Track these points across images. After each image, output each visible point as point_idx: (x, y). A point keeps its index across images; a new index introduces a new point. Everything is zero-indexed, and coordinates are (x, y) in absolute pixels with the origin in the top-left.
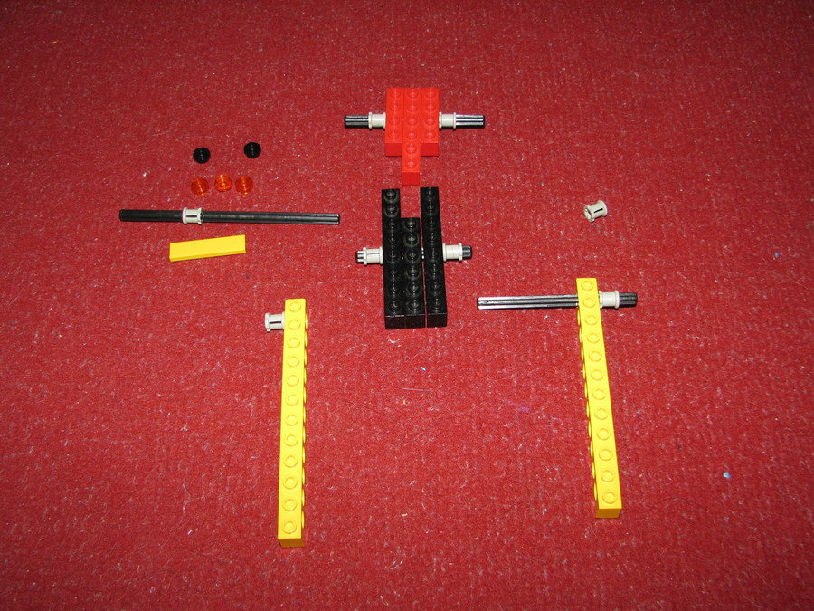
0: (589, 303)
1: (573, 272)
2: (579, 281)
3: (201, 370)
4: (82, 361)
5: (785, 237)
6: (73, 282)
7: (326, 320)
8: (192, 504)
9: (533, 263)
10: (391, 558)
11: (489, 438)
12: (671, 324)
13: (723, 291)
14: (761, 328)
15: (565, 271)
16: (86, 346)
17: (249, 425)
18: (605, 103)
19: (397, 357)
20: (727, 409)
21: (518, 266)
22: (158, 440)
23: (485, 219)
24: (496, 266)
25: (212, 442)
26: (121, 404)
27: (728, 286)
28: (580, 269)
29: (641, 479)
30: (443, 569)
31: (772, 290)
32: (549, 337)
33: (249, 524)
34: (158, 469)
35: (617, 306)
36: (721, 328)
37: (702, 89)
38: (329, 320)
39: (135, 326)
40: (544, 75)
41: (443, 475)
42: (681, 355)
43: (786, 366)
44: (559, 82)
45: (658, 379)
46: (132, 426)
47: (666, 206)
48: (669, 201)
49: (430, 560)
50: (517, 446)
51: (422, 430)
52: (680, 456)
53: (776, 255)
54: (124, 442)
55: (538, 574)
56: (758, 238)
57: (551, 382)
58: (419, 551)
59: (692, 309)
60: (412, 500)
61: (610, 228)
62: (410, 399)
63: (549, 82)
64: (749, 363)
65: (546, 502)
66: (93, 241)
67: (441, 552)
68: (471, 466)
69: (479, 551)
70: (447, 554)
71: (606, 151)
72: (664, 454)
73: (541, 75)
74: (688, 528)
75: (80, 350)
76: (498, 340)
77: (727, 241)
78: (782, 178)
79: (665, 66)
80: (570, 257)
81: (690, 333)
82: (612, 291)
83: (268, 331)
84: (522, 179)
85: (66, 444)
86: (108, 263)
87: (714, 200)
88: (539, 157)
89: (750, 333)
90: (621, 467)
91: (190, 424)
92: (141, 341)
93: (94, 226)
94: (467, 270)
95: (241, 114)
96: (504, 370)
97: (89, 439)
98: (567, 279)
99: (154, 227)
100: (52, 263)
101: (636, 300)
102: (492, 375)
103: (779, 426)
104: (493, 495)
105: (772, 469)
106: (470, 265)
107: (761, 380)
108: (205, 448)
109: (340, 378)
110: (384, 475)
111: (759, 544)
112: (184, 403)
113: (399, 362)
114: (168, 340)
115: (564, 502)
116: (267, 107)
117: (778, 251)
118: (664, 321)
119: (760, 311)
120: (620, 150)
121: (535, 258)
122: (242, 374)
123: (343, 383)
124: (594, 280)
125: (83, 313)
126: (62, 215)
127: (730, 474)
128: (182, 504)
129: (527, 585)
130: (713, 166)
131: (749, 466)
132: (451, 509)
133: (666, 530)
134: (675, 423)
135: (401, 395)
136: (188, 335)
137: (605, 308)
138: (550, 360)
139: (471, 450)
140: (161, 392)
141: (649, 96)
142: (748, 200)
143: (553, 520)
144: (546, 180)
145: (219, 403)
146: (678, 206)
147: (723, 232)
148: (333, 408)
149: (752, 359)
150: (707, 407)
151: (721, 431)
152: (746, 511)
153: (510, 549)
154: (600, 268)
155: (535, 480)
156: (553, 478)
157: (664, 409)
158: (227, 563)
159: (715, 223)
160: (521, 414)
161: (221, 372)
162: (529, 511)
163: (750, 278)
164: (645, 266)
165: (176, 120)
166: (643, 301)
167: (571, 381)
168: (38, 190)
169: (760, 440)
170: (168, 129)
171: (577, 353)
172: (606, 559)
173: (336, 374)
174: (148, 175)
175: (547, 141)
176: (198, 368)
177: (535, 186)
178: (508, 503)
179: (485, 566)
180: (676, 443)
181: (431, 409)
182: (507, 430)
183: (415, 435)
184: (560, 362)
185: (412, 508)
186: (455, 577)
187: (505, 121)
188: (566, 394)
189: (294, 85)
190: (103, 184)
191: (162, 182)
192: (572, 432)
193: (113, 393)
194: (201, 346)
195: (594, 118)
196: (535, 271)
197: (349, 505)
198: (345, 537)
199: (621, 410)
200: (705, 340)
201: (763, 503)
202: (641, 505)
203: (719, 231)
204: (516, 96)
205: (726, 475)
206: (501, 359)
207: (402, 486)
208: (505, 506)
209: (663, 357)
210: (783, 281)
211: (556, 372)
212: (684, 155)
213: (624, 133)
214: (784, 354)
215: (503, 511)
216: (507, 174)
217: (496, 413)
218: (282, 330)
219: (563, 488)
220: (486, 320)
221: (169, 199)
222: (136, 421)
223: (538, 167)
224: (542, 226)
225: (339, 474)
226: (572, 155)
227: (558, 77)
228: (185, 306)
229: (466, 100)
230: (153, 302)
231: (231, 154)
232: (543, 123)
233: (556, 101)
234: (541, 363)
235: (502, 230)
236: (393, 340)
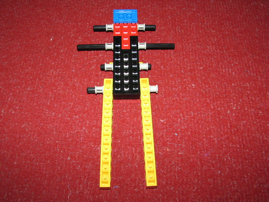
4: (23, 124)
6: (19, 87)
9: (222, 87)
15: (236, 91)
16: (25, 117)
18: (249, 17)
21: (216, 88)
22: (57, 163)
23: (200, 66)
25: (81, 166)
34: (57, 177)
39: (46, 109)
40: (223, 3)
44: (229, 6)
54: (41, 164)
62: (170, 148)
66: (28, 69)
71: (250, 38)
73: (221, 3)
75: (22, 119)
76: (208, 122)
80: (237, 84)
84: (215, 48)
86: (35, 79)
88: (222, 39)
91: (71, 157)
92: (49, 116)
93: (29, 62)
94: (194, 89)
95: (94, 14)
96: (211, 136)
97: (26, 161)
98: (237, 95)
99: (55, 63)
100: (10, 78)
102: (206, 138)
104: (208, 195)
106: (195, 87)
108: (77, 168)
109: (139, 137)
113: (165, 130)
114: (61, 116)
116: (105, 12)
120: (256, 37)
121: (223, 85)
122: (94, 133)
125: (23, 102)
126: (15, 56)
128: (68, 195)
135: (166, 146)
138: (231, 132)
139: (198, 173)
140: (58, 140)
145: (84, 147)
156: (234, 187)
161: (85, 132)
165: (66, 16)
167: (240, 142)
168: (5, 45)
170: (62, 19)
174: (53, 40)
175: (225, 33)
177: (221, 52)
187: (207, 23)
188: (239, 148)
189: (116, 3)
190: (33, 43)
191: (59, 43)
193: (36, 140)
195: (245, 23)
204: (211, 12)
206: (210, 131)
211: (234, 138)
213: (257, 30)
216: (209, 46)
219: (238, 192)
220: (203, 112)
221: (62, 51)
222: (46, 154)
223: (222, 43)
224: (225, 70)
225: (139, 183)
226: (236, 39)
227: (228, 4)
228: (69, 100)
229: (190, 12)
230: (55, 97)
231: (89, 32)
232: (223, 24)
233: (228, 15)
234: (227, 133)
235: (208, 71)
236: (162, 120)
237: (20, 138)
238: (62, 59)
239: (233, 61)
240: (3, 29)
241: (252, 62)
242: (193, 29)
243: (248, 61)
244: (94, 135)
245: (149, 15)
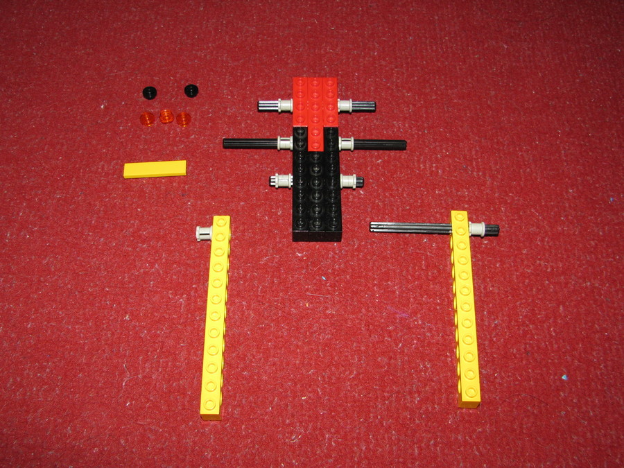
0: (461, 231)
1: (447, 205)
2: (453, 213)
3: (142, 271)
4: (45, 258)
5: (619, 185)
6: (40, 192)
7: (246, 234)
8: (130, 381)
9: (416, 196)
10: (291, 433)
11: (375, 338)
12: (525, 251)
13: (568, 227)
14: (597, 259)
15: (441, 203)
16: (49, 246)
17: (179, 318)
18: (478, 68)
19: (302, 268)
20: (567, 323)
21: (404, 198)
22: (105, 326)
23: (378, 157)
24: (386, 196)
25: (149, 331)
26: (76, 295)
27: (572, 223)
28: (453, 202)
29: (496, 378)
30: (333, 444)
31: (606, 228)
32: (427, 257)
33: (177, 399)
34: (104, 350)
35: (483, 234)
36: (565, 256)
37: (557, 61)
38: (248, 234)
39: (89, 231)
40: (431, 42)
41: (337, 366)
42: (532, 277)
43: (616, 291)
44: (442, 49)
45: (513, 296)
46: (84, 314)
47: (525, 155)
48: (527, 151)
49: (323, 435)
50: (397, 345)
51: (320, 329)
52: (528, 360)
53: (611, 199)
54: (77, 327)
55: (410, 451)
56: (597, 185)
57: (427, 294)
58: (314, 429)
59: (542, 241)
60: (310, 387)
61: (479, 170)
62: (312, 303)
63: (434, 48)
64: (587, 287)
65: (419, 393)
66: (58, 159)
67: (332, 430)
68: (359, 360)
69: (363, 429)
70: (337, 432)
71: (478, 107)
72: (515, 357)
73: (428, 42)
74: (532, 420)
75: (44, 249)
76: (385, 258)
77: (572, 186)
78: (619, 137)
79: (528, 40)
80: (446, 192)
81: (540, 259)
82: (480, 222)
83: (198, 240)
84: (410, 126)
85: (29, 326)
86: (70, 179)
87: (563, 152)
88: (424, 109)
89: (588, 261)
90: (481, 366)
91: (132, 314)
92: (94, 244)
93: (59, 147)
94: (361, 198)
95: (183, 61)
96: (389, 283)
97: (49, 323)
98: (443, 210)
99: (108, 150)
100: (24, 175)
101: (498, 231)
102: (379, 286)
103: (609, 339)
104: (376, 385)
105: (601, 374)
106: (364, 195)
107: (595, 301)
108: (142, 335)
109: (256, 283)
110: (288, 364)
111: (589, 434)
112: (127, 297)
113: (304, 271)
114: (116, 244)
115: (433, 394)
116: (205, 56)
117: (613, 196)
118: (519, 249)
119: (596, 244)
120: (489, 106)
121: (418, 192)
122: (175, 275)
123: (258, 287)
124: (465, 213)
125: (47, 218)
126: (34, 136)
127: (567, 376)
128: (122, 380)
129: (401, 460)
130: (563, 124)
131: (583, 371)
132: (342, 394)
133: (514, 420)
134: (525, 333)
135: (304, 299)
136: (133, 241)
137: (473, 236)
138: (427, 276)
139: (360, 347)
140: (108, 287)
141: (514, 64)
142: (590, 154)
143: (424, 408)
144: (429, 128)
145: (156, 298)
146: (534, 156)
147: (569, 179)
148: (249, 307)
149: (589, 284)
150: (551, 321)
151: (561, 341)
152: (580, 408)
153: (388, 429)
154: (469, 202)
155: (411, 374)
156: (425, 373)
157: (516, 321)
158: (158, 430)
159: (563, 171)
160: (401, 319)
161: (159, 273)
162: (405, 399)
163: (589, 218)
164: (506, 203)
165: (130, 63)
166: (503, 232)
167: (443, 294)
169: (592, 350)
170: (123, 70)
171: (448, 271)
172: (465, 442)
173: (252, 279)
174: (105, 107)
175: (431, 97)
176: (140, 268)
177: (420, 133)
178: (388, 392)
179: (368, 442)
180: (525, 349)
181: (328, 312)
182: (390, 332)
183: (315, 332)
184: (434, 278)
185: (310, 392)
186: (343, 451)
187: (398, 78)
188: (438, 304)
189: (227, 39)
190: (68, 112)
191: (116, 114)
192: (442, 336)
193: (69, 286)
194: (142, 250)
195: (470, 80)
196: (417, 202)
197: (259, 387)
198: (255, 414)
199: (482, 320)
200: (552, 267)
201: (593, 402)
202: (495, 398)
203: (566, 177)
204: (407, 58)
205: (564, 377)
206: (387, 273)
207: (302, 374)
208: (386, 394)
209: (517, 278)
210: (616, 221)
211: (432, 286)
212: (541, 114)
213: (493, 93)
214: (615, 281)
215: (384, 398)
216: (397, 121)
217: (382, 317)
218: (210, 240)
219: (433, 381)
220: (376, 241)
221: (121, 128)
222: (87, 310)
223: (423, 117)
224: (424, 166)
225: (251, 362)
226: (450, 109)
227: (442, 44)
228: (131, 216)
229: (367, 59)
230: (105, 212)
231: (174, 93)
232: (428, 82)
233: (439, 64)
234: (419, 278)
235: (392, 167)
236: (300, 253)
237: (39, 281)
238: (122, 142)
239: (441, 150)
240: (11, 85)
241: (477, 151)
242: (369, 90)
243: (470, 151)
244: (175, 277)
245: (288, 64)
